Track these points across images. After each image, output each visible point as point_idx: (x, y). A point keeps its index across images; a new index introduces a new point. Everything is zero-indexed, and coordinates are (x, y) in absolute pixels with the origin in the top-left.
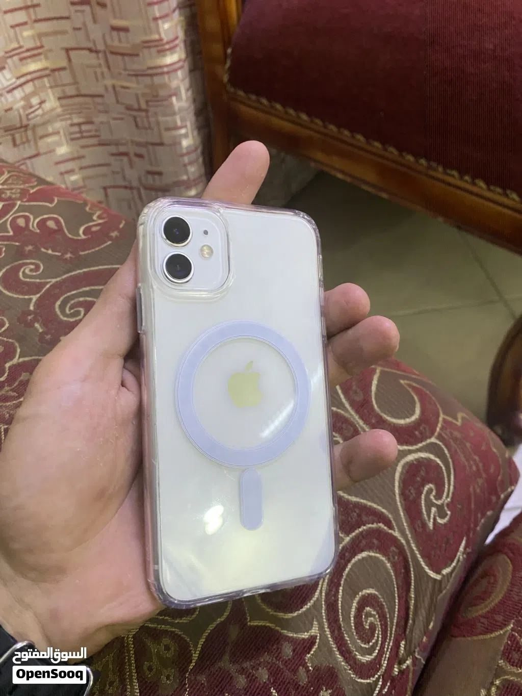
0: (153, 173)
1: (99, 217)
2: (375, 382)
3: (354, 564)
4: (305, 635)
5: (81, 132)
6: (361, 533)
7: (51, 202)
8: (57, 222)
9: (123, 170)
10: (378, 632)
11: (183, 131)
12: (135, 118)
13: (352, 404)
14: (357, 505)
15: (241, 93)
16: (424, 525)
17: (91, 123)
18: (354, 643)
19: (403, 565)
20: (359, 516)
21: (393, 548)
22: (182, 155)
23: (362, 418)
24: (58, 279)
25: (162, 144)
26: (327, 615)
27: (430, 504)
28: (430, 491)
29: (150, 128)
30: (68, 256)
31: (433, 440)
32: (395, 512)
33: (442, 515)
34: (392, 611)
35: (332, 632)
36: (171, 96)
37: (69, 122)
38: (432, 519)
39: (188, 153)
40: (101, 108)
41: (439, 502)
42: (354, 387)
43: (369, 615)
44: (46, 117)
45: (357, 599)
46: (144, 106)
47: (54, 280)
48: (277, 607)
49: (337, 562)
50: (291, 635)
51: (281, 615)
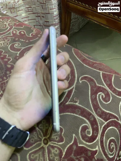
2: (113, 79)
3: (108, 130)
4: (94, 150)
5: (28, 10)
7: (22, 27)
8: (24, 32)
10: (115, 149)
11: (55, 10)
12: (42, 6)
13: (107, 85)
14: (108, 113)
17: (31, 7)
18: (108, 152)
20: (109, 116)
21: (119, 126)
22: (54, 17)
23: (109, 89)
25: (49, 13)
26: (101, 144)
29: (46, 9)
30: (27, 41)
34: (118, 144)
35: (102, 149)
37: (25, 7)
39: (56, 16)
40: (33, 3)
42: (107, 80)
43: (112, 145)
44: (19, 5)
45: (109, 140)
47: (23, 48)
48: (87, 141)
49: (103, 129)
50: (90, 149)
51: (88, 143)
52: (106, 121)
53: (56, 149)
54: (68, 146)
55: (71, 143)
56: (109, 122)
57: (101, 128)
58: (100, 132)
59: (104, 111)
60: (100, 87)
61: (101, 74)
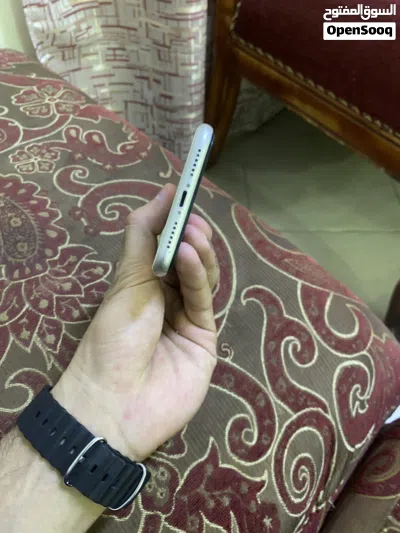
0: (166, 97)
1: (133, 138)
2: (328, 303)
3: (298, 435)
4: (258, 479)
5: (115, 55)
6: (305, 414)
7: (96, 119)
8: (100, 137)
9: (142, 91)
10: (307, 484)
11: (194, 68)
12: (159, 51)
13: (310, 317)
14: (305, 393)
15: (242, 41)
16: (349, 413)
17: (124, 49)
18: (291, 488)
19: (331, 440)
20: (306, 401)
21: (326, 427)
22: (190, 86)
23: (316, 329)
24: (100, 185)
25: (176, 75)
26: (275, 467)
27: (355, 399)
28: (357, 389)
29: (170, 62)
30: (108, 167)
31: (364, 352)
32: (331, 402)
33: (362, 407)
34: (318, 471)
35: (277, 480)
36: (190, 39)
37: (106, 46)
38: (355, 409)
39: (195, 85)
40: (133, 38)
41: (362, 398)
42: (313, 305)
43: (303, 471)
44: (90, 41)
45: (296, 459)
46: (168, 43)
47: (97, 185)
48: (241, 457)
49: (286, 431)
50: (248, 477)
51: (243, 463)
52: (296, 411)
53: (162, 469)
54: (195, 464)
55: (200, 457)
56: (302, 415)
57: (280, 427)
58: (278, 436)
59: (294, 386)
60: (292, 322)
61: (299, 286)
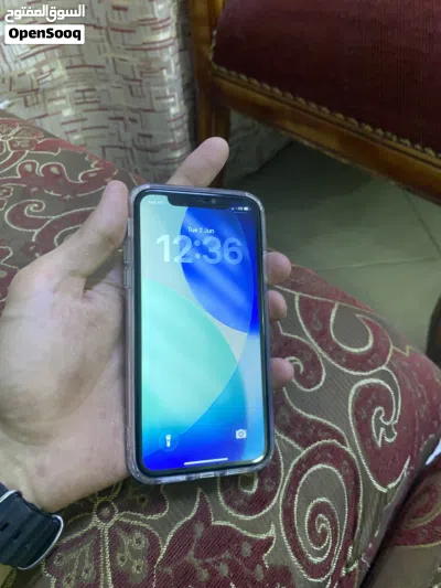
0: (144, 136)
1: (96, 166)
2: (333, 315)
3: (310, 475)
4: (263, 537)
5: (84, 97)
6: (317, 448)
7: (56, 151)
8: (59, 168)
9: (119, 132)
10: (329, 537)
11: (172, 100)
12: (130, 87)
13: (313, 333)
14: (313, 422)
15: (223, 69)
16: (373, 443)
17: (94, 90)
19: (353, 478)
22: (169, 121)
23: (320, 346)
24: (58, 216)
25: (152, 111)
26: (284, 519)
27: (379, 425)
28: (380, 413)
29: (144, 96)
30: (68, 197)
31: (384, 368)
32: (348, 430)
33: (390, 435)
34: (342, 519)
35: (288, 535)
36: (162, 69)
37: (74, 89)
38: (381, 438)
39: (174, 120)
40: (102, 77)
41: (387, 424)
42: (315, 319)
43: (321, 521)
45: (311, 506)
46: (138, 77)
47: (54, 217)
48: (239, 510)
50: (250, 535)
51: (242, 517)
52: (305, 447)
53: (138, 534)
54: (180, 524)
55: (187, 516)
56: (313, 450)
57: (286, 468)
58: (285, 480)
59: (300, 415)
60: (291, 340)
61: (297, 299)
